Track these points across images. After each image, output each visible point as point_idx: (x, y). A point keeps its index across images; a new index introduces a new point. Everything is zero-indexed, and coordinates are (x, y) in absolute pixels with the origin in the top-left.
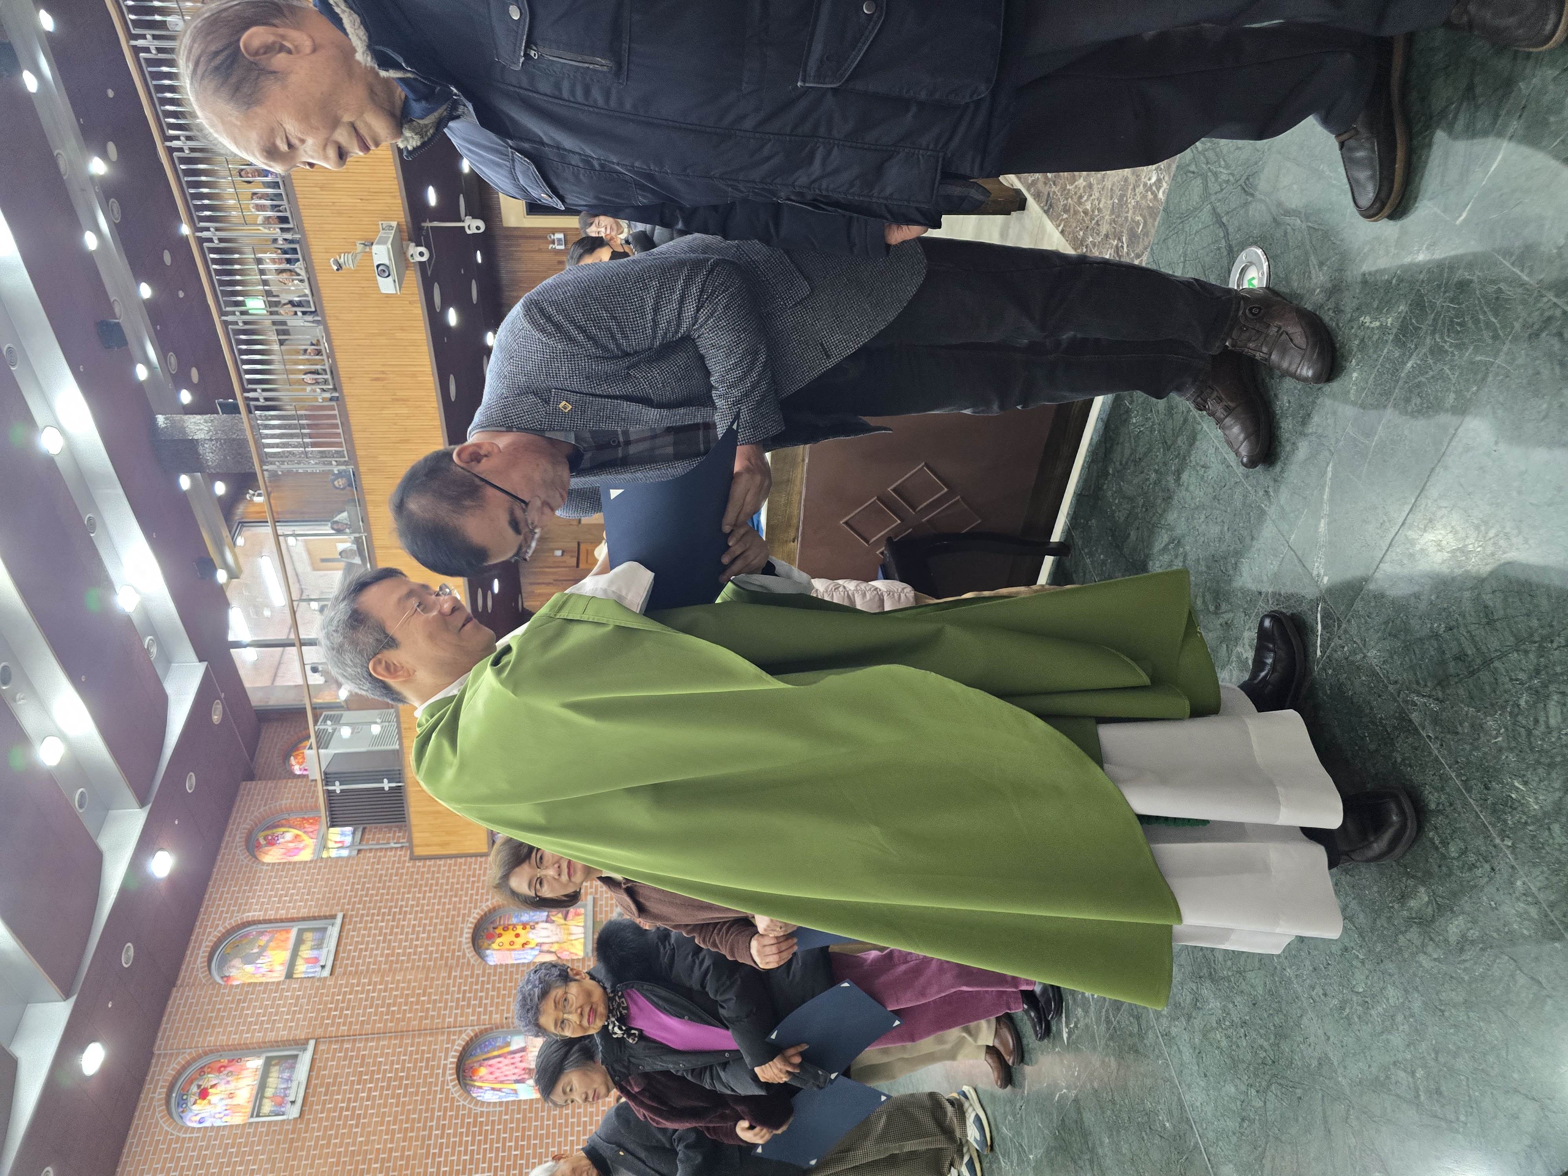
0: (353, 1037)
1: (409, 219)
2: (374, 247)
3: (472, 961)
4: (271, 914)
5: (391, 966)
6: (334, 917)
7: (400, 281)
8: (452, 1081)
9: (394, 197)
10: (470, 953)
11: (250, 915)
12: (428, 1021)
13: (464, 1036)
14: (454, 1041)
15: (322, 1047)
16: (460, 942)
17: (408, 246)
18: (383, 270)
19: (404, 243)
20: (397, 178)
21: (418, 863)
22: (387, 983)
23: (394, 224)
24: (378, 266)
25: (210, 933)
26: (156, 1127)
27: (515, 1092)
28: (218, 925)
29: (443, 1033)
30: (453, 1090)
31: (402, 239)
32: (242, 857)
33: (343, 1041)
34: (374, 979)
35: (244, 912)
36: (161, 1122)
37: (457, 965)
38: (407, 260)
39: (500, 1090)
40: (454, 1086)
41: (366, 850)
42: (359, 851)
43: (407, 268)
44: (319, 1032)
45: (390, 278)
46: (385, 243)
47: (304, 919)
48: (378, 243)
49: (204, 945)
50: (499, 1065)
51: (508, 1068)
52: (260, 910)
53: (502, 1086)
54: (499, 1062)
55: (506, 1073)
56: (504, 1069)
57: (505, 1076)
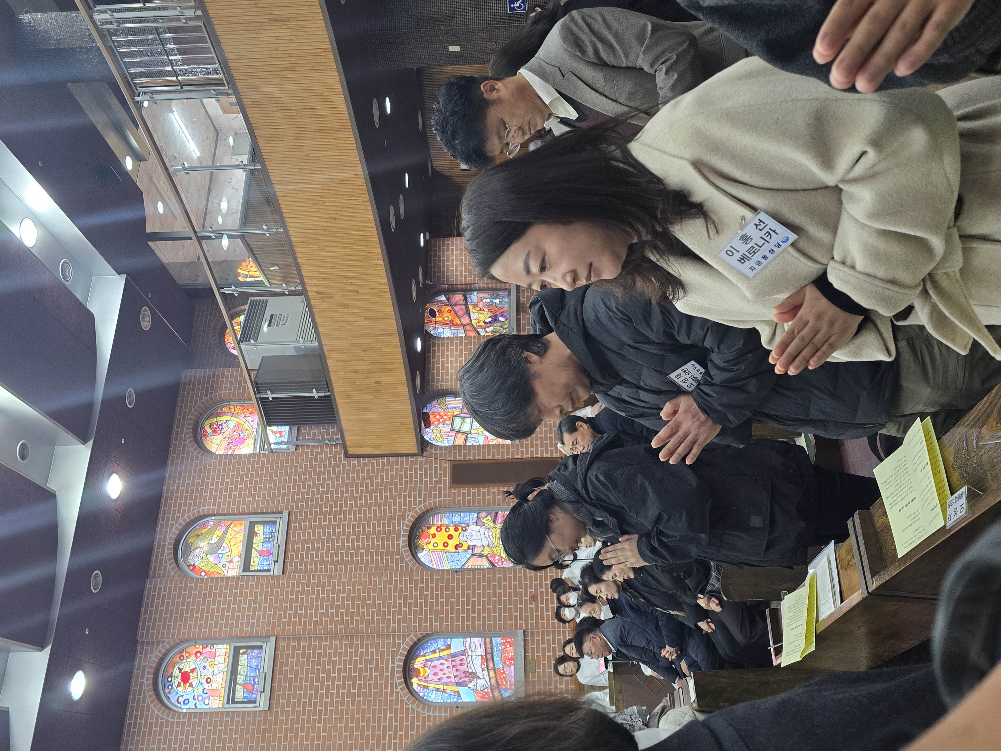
0: (308, 635)
3: (410, 566)
4: (224, 508)
5: (336, 566)
6: (282, 513)
8: (399, 684)
10: (408, 557)
11: (206, 508)
12: (374, 625)
13: (407, 639)
14: (399, 646)
15: (281, 643)
16: (398, 545)
21: (354, 461)
25: (172, 524)
26: (148, 711)
27: (458, 694)
28: (178, 517)
29: (388, 636)
30: (401, 694)
32: (192, 450)
33: (300, 639)
34: (322, 579)
35: (199, 507)
36: (152, 706)
37: (397, 570)
39: (444, 691)
40: (401, 688)
41: (303, 446)
42: (297, 446)
44: (277, 630)
47: (254, 513)
49: (168, 534)
50: (442, 667)
51: (451, 670)
52: (214, 505)
53: (445, 687)
54: (441, 664)
55: (448, 675)
56: (446, 670)
57: (448, 677)
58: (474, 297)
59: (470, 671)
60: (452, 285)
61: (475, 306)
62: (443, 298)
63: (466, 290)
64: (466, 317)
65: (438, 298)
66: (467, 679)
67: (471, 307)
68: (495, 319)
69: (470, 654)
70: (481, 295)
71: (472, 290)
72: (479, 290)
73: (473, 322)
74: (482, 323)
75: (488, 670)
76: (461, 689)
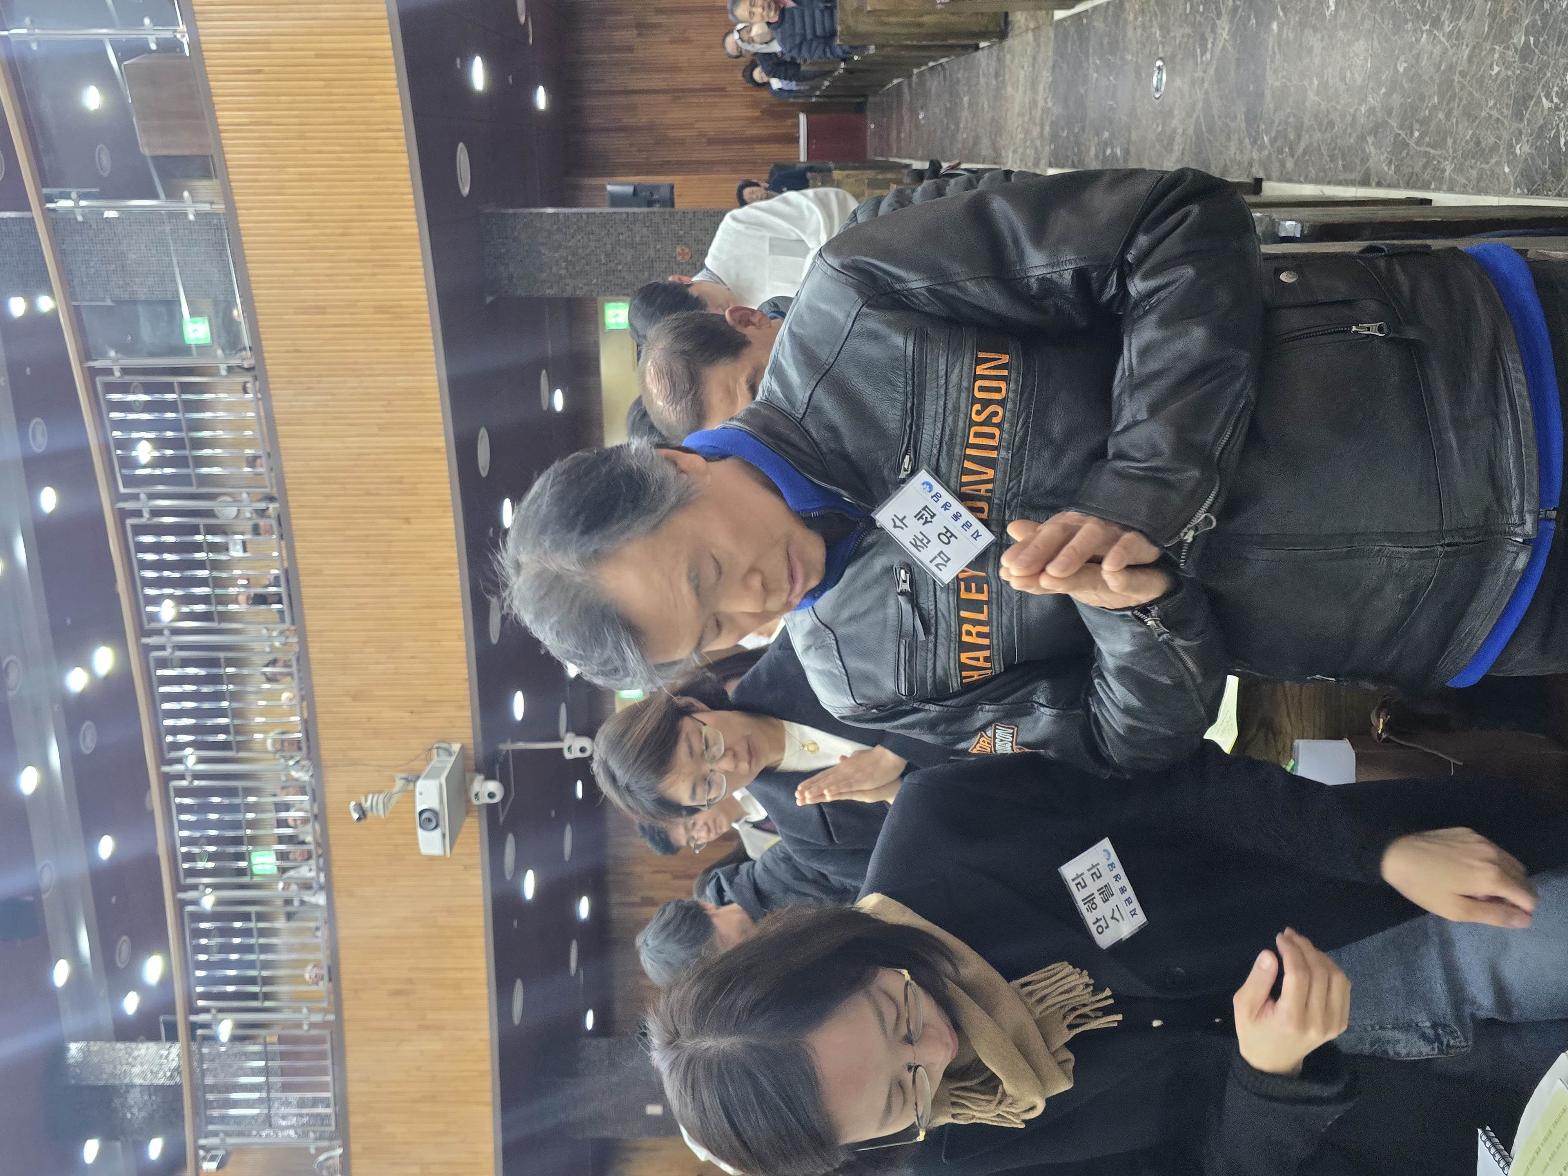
1: (480, 739)
2: (420, 783)
7: (453, 836)
9: (461, 708)
17: (472, 781)
18: (429, 819)
19: (468, 776)
20: (470, 679)
23: (456, 747)
24: (421, 813)
31: (465, 770)
38: (469, 801)
43: (468, 813)
45: (437, 833)
46: (437, 777)
48: (426, 777)
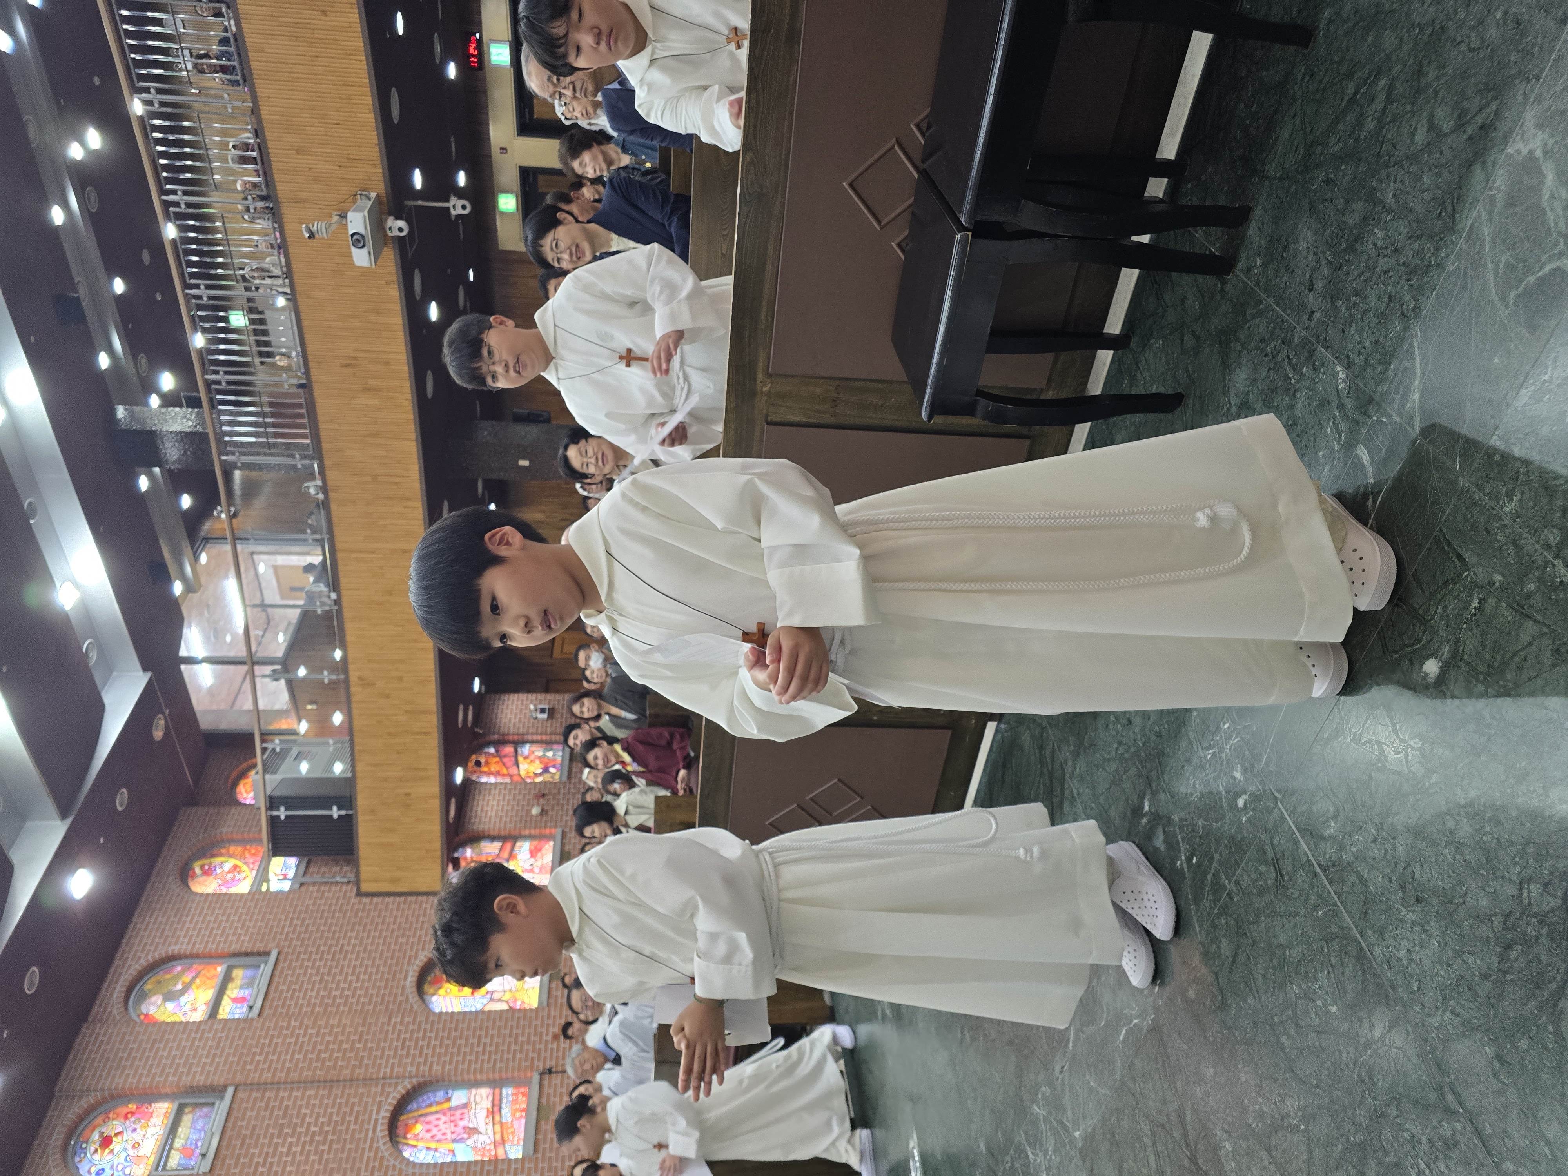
0: (276, 1085)
1: (390, 194)
2: (350, 216)
3: (415, 1007)
4: (199, 948)
5: (326, 1009)
6: (267, 954)
7: (377, 255)
8: (383, 1137)
9: (375, 167)
10: (413, 998)
11: (175, 949)
12: (362, 1071)
13: (400, 1088)
14: (388, 1094)
15: (241, 1095)
16: (404, 986)
17: (386, 219)
18: (358, 240)
19: (383, 214)
21: (365, 900)
22: (320, 1027)
23: (373, 194)
24: (353, 236)
25: (130, 966)
27: (452, 1152)
28: (139, 958)
29: (377, 1085)
30: (383, 1148)
31: (380, 211)
32: (174, 887)
33: (265, 1090)
34: (306, 1022)
35: (169, 945)
37: (398, 1011)
38: (386, 235)
39: (436, 1150)
40: (384, 1144)
41: (309, 884)
42: (302, 884)
43: (385, 244)
44: (239, 1078)
46: (362, 212)
47: (235, 955)
48: (354, 213)
49: (122, 978)
50: (437, 1123)
51: (447, 1125)
52: (188, 943)
53: (439, 1145)
54: (438, 1119)
55: (444, 1131)
56: (442, 1126)
57: (444, 1134)
58: (526, 749)
59: (471, 1126)
60: (503, 735)
61: (526, 758)
62: (492, 750)
63: (518, 743)
64: (515, 767)
65: (486, 750)
66: (465, 1136)
67: (520, 759)
68: (546, 770)
69: (473, 1105)
70: (535, 747)
71: (524, 742)
72: (532, 742)
73: (523, 773)
74: (531, 774)
75: (494, 1124)
76: (457, 1147)
